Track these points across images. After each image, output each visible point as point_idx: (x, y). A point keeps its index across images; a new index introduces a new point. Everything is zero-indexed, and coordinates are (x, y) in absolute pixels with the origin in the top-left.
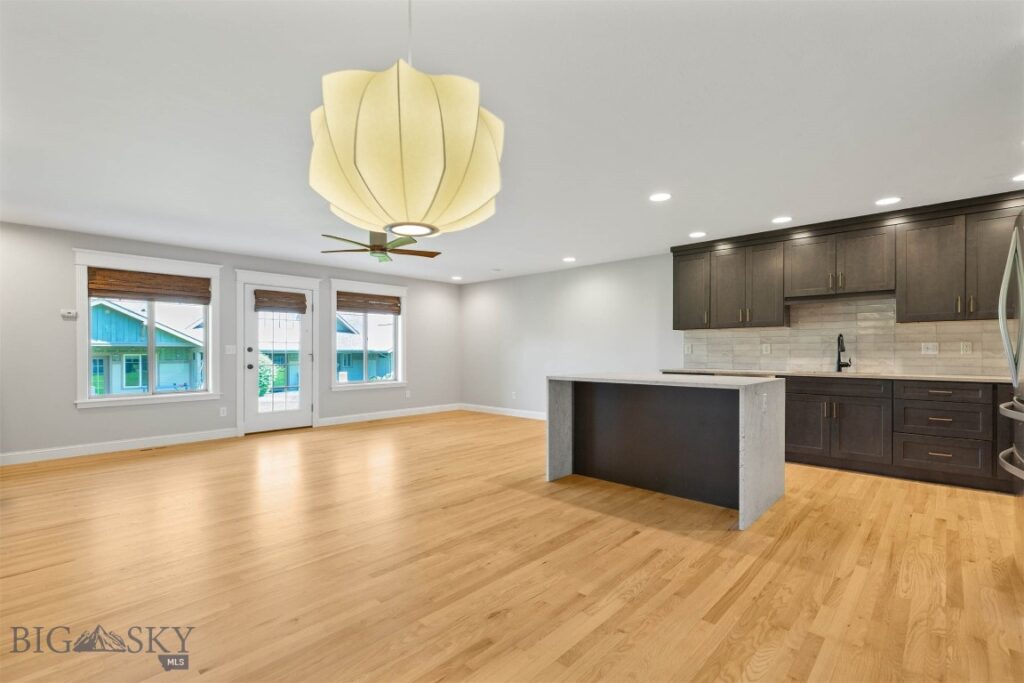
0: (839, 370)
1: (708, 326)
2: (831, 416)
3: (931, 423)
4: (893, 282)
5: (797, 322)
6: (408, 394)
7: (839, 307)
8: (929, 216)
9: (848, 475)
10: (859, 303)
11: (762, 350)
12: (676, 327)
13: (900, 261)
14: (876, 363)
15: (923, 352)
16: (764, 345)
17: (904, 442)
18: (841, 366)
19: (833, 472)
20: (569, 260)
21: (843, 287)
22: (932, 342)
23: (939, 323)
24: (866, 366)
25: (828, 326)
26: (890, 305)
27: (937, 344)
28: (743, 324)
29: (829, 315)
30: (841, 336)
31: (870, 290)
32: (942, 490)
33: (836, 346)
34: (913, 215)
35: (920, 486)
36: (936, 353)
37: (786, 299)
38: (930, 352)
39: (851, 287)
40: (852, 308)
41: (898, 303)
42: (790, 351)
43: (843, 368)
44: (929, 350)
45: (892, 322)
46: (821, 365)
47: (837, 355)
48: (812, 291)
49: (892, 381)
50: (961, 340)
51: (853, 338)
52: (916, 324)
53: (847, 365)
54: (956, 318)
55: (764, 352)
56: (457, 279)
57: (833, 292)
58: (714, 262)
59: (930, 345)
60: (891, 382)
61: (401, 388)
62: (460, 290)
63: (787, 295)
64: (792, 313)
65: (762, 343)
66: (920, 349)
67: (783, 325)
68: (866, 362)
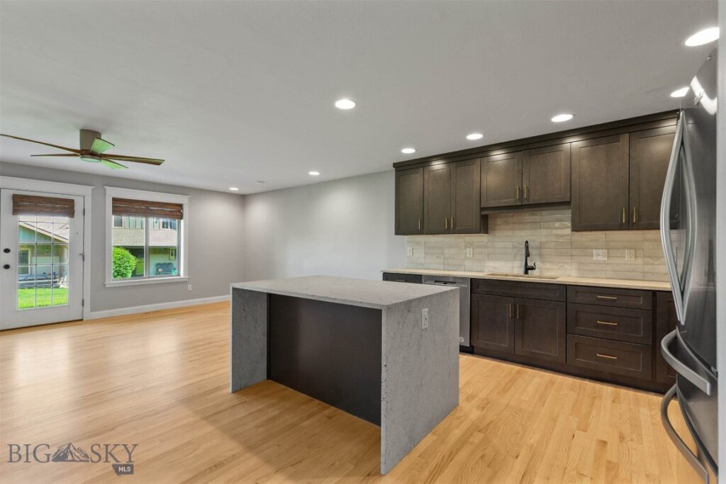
0: (526, 272)
1: (421, 232)
2: (515, 315)
3: (598, 326)
4: (569, 195)
5: (494, 230)
6: (190, 287)
7: (527, 217)
8: (600, 134)
9: (530, 371)
10: (544, 213)
11: (466, 254)
12: (397, 233)
13: (574, 176)
14: (557, 267)
15: (594, 258)
16: (468, 249)
17: (576, 344)
18: (527, 269)
19: (516, 368)
20: (314, 173)
21: (528, 199)
22: (602, 249)
23: (608, 232)
24: (548, 269)
25: (518, 233)
26: (567, 214)
27: (606, 251)
28: (448, 231)
29: (519, 223)
30: (527, 242)
31: (550, 201)
32: (607, 390)
33: (524, 252)
34: (586, 133)
35: (589, 385)
36: (606, 259)
37: (482, 209)
38: (600, 258)
39: (534, 199)
40: (537, 218)
41: (572, 214)
42: (488, 255)
43: (530, 271)
44: (599, 256)
45: (569, 231)
46: (513, 268)
47: (524, 260)
48: (503, 202)
49: (566, 285)
50: (625, 248)
51: (537, 244)
52: (589, 233)
53: (532, 268)
54: (621, 227)
55: (468, 256)
56: (234, 189)
57: (519, 203)
58: (426, 176)
59: (600, 252)
60: (565, 287)
61: (183, 282)
62: (243, 199)
63: (482, 206)
64: (490, 222)
65: (466, 247)
66: (592, 255)
67: (480, 232)
68: (548, 266)
